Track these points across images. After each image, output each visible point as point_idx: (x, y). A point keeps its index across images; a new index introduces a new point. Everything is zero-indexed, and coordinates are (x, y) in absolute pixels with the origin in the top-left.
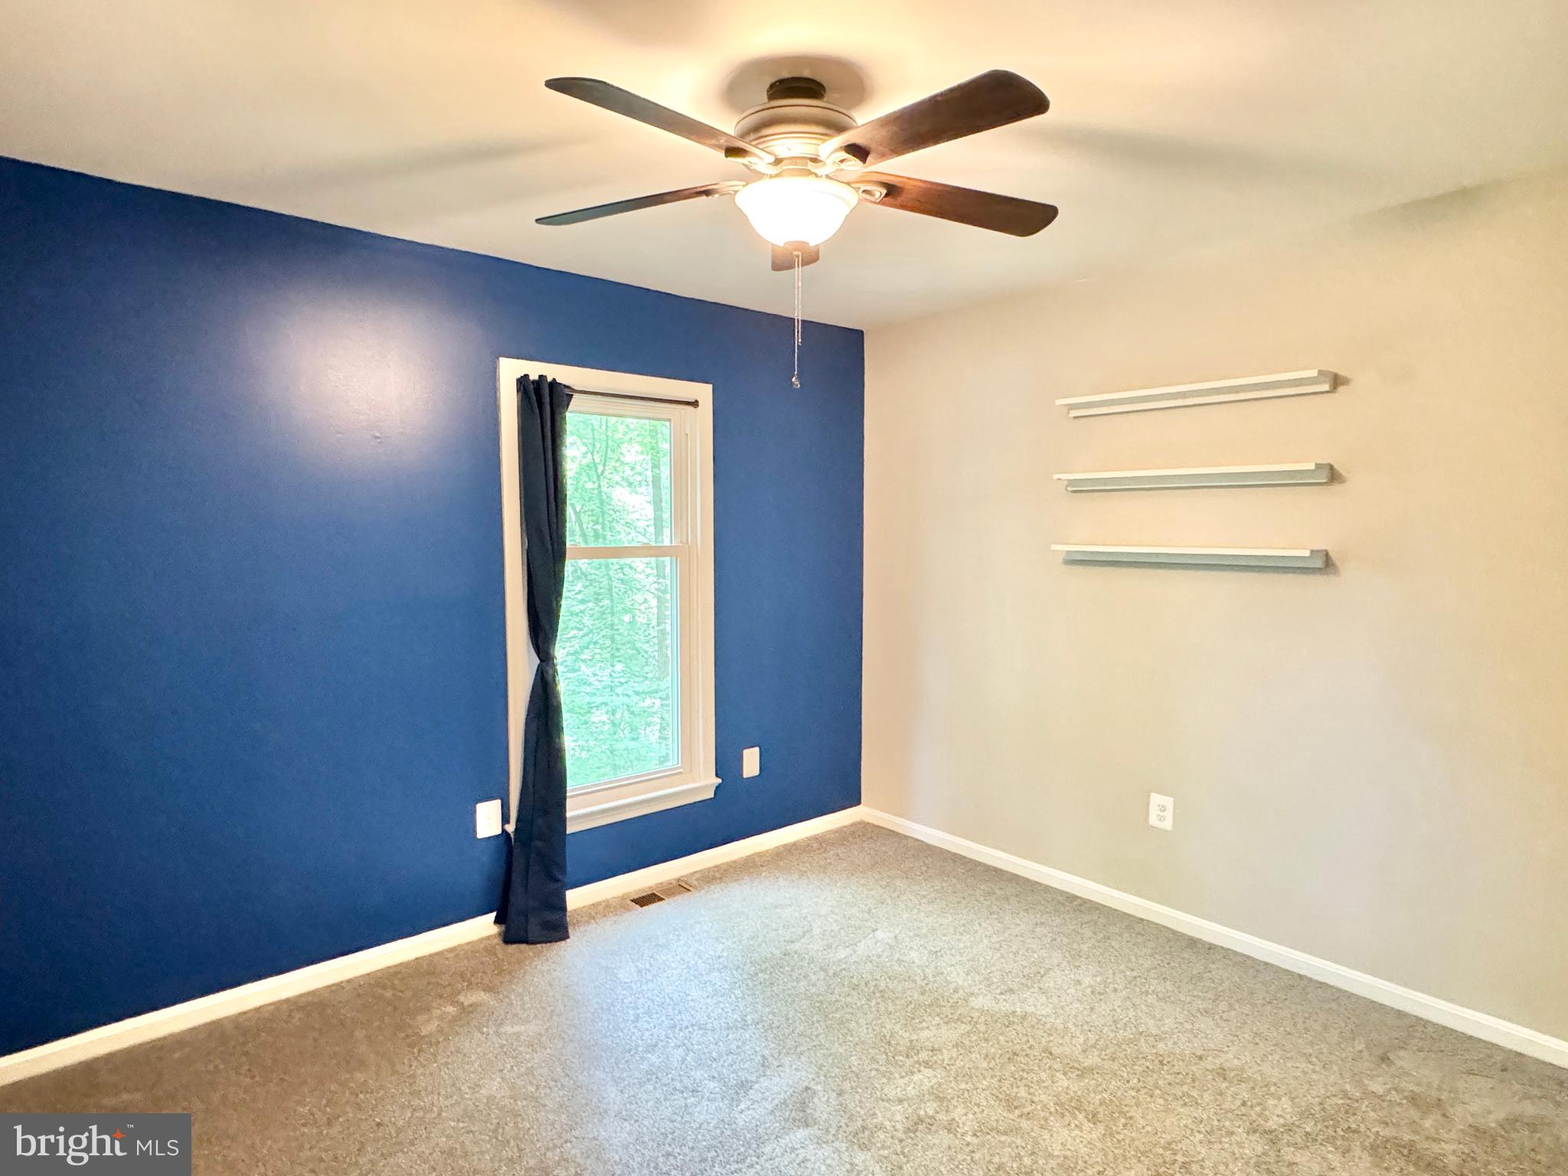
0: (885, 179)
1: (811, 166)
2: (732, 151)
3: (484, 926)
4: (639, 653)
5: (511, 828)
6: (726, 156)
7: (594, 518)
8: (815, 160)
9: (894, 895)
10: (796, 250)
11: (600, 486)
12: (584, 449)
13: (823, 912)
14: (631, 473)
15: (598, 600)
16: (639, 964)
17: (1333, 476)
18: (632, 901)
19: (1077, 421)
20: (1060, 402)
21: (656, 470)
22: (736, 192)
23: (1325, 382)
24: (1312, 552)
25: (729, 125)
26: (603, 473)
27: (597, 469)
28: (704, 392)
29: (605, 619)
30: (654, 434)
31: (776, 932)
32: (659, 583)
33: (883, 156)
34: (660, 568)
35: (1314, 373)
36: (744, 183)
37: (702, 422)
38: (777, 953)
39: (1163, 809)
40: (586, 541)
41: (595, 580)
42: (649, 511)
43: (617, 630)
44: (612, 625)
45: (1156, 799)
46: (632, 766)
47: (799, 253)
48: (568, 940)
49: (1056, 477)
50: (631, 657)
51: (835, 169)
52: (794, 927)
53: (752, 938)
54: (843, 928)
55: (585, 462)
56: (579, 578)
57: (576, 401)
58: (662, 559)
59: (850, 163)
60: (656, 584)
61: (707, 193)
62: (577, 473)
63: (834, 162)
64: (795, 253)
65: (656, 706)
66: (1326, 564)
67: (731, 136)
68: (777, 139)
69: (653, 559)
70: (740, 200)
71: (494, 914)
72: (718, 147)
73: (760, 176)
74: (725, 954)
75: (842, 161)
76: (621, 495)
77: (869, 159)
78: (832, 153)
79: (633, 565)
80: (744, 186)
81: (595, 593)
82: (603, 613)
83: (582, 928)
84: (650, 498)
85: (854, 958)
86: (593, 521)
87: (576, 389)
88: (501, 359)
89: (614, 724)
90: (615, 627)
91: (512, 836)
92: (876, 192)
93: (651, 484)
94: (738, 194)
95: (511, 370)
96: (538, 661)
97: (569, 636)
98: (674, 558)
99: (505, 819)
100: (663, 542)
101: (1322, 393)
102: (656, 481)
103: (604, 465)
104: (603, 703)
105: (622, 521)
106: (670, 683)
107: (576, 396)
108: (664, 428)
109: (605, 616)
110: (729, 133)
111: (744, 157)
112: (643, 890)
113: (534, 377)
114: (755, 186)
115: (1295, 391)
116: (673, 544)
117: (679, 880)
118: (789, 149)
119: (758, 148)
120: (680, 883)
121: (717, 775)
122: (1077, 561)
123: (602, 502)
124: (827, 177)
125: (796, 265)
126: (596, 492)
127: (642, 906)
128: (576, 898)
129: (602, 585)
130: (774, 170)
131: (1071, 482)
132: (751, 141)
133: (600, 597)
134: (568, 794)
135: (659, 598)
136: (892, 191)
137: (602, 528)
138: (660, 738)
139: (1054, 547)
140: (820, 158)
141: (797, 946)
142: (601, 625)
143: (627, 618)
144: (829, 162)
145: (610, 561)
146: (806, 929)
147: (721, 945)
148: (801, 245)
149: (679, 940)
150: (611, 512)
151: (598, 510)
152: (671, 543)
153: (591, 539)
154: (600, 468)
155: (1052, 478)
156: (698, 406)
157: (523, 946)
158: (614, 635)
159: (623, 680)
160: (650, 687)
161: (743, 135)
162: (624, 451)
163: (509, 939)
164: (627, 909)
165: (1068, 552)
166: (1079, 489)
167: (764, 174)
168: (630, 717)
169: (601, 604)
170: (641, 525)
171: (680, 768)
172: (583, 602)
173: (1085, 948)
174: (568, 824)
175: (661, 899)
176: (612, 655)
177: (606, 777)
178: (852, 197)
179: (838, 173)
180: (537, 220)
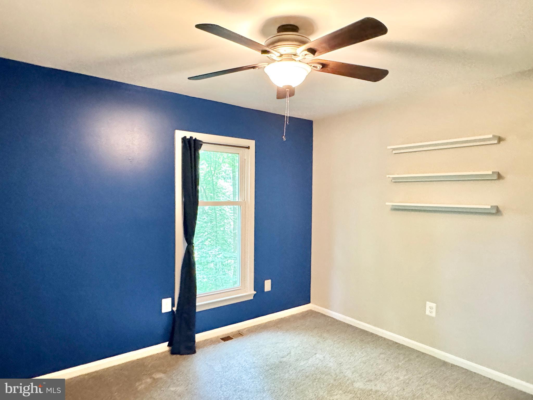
0: (322, 62)
1: (293, 56)
2: (264, 52)
3: (164, 347)
4: (226, 242)
5: (175, 309)
6: (262, 54)
7: (211, 191)
8: (295, 55)
9: (324, 340)
10: (287, 89)
11: (213, 179)
12: (207, 165)
13: (295, 346)
14: (225, 174)
15: (211, 222)
16: (223, 365)
17: (499, 177)
18: (221, 339)
19: (395, 155)
20: (389, 147)
21: (234, 174)
22: (265, 67)
23: (495, 140)
24: (491, 206)
25: (262, 42)
26: (214, 174)
27: (212, 173)
28: (251, 143)
29: (214, 229)
30: (233, 160)
31: (276, 353)
32: (234, 216)
33: (321, 53)
34: (234, 209)
35: (491, 136)
36: (268, 64)
37: (251, 155)
38: (277, 362)
39: (431, 308)
40: (207, 199)
41: (210, 215)
42: (231, 189)
43: (218, 233)
44: (216, 231)
45: (429, 304)
46: (223, 285)
47: (289, 90)
48: (195, 354)
49: (388, 176)
50: (223, 244)
51: (303, 58)
52: (284, 351)
53: (267, 355)
54: (303, 353)
55: (207, 170)
56: (204, 214)
57: (204, 146)
58: (235, 206)
59: (309, 55)
60: (233, 216)
61: (254, 67)
62: (204, 174)
63: (303, 55)
64: (287, 90)
65: (232, 263)
66: (497, 211)
67: (263, 46)
68: (280, 47)
69: (232, 206)
70: (266, 70)
71: (168, 342)
72: (258, 50)
73: (274, 61)
74: (256, 362)
75: (306, 55)
76: (221, 183)
77: (316, 54)
78: (302, 52)
79: (224, 209)
80: (268, 65)
81: (211, 219)
82: (213, 227)
83: (201, 349)
84: (231, 184)
85: (307, 365)
86: (210, 192)
87: (204, 142)
88: (176, 130)
89: (216, 269)
90: (217, 232)
91: (175, 312)
92: (318, 67)
93: (232, 178)
94: (265, 68)
95: (180, 135)
96: (187, 245)
97: (200, 235)
98: (240, 206)
99: (173, 305)
100: (236, 200)
101: (495, 144)
102: (234, 177)
103: (215, 171)
104: (212, 261)
105: (221, 192)
106: (237, 254)
107: (203, 144)
108: (237, 157)
109: (214, 228)
110: (262, 44)
111: (269, 54)
112: (226, 334)
113: (188, 137)
114: (272, 65)
115: (483, 143)
116: (239, 201)
117: (239, 331)
118: (285, 51)
119: (274, 51)
120: (240, 333)
121: (255, 290)
122: (396, 209)
123: (213, 185)
124: (299, 61)
125: (287, 97)
126: (211, 181)
127: (224, 341)
128: (199, 337)
129: (213, 216)
130: (280, 59)
131: (394, 178)
132: (271, 48)
133: (212, 221)
134: (197, 296)
135: (234, 221)
136: (324, 66)
137: (213, 195)
138: (233, 275)
139: (387, 204)
140: (297, 54)
141: (284, 359)
142: (212, 231)
143: (222, 229)
144: (300, 55)
145: (216, 207)
146: (288, 353)
147: (255, 358)
148: (289, 87)
149: (238, 355)
150: (217, 189)
151: (212, 188)
152: (238, 200)
153: (209, 199)
154: (213, 172)
155: (386, 176)
156: (249, 148)
157: (178, 356)
158: (217, 235)
159: (220, 252)
160: (230, 255)
161: (268, 45)
162: (222, 166)
163: (173, 352)
164: (219, 342)
165: (393, 205)
166: (397, 181)
167: (275, 60)
168: (222, 267)
169: (212, 223)
170: (228, 194)
171: (240, 287)
172: (205, 222)
173: (400, 364)
174: (197, 308)
175: (232, 339)
176: (216, 243)
177: (213, 290)
178: (309, 69)
179: (303, 60)
180: (188, 78)
